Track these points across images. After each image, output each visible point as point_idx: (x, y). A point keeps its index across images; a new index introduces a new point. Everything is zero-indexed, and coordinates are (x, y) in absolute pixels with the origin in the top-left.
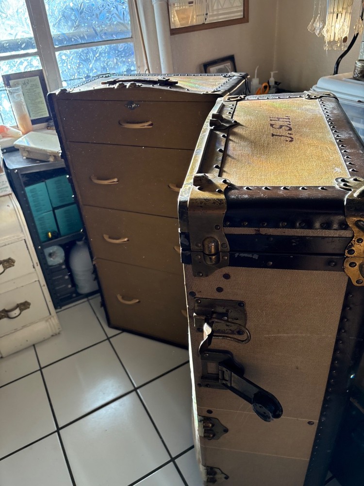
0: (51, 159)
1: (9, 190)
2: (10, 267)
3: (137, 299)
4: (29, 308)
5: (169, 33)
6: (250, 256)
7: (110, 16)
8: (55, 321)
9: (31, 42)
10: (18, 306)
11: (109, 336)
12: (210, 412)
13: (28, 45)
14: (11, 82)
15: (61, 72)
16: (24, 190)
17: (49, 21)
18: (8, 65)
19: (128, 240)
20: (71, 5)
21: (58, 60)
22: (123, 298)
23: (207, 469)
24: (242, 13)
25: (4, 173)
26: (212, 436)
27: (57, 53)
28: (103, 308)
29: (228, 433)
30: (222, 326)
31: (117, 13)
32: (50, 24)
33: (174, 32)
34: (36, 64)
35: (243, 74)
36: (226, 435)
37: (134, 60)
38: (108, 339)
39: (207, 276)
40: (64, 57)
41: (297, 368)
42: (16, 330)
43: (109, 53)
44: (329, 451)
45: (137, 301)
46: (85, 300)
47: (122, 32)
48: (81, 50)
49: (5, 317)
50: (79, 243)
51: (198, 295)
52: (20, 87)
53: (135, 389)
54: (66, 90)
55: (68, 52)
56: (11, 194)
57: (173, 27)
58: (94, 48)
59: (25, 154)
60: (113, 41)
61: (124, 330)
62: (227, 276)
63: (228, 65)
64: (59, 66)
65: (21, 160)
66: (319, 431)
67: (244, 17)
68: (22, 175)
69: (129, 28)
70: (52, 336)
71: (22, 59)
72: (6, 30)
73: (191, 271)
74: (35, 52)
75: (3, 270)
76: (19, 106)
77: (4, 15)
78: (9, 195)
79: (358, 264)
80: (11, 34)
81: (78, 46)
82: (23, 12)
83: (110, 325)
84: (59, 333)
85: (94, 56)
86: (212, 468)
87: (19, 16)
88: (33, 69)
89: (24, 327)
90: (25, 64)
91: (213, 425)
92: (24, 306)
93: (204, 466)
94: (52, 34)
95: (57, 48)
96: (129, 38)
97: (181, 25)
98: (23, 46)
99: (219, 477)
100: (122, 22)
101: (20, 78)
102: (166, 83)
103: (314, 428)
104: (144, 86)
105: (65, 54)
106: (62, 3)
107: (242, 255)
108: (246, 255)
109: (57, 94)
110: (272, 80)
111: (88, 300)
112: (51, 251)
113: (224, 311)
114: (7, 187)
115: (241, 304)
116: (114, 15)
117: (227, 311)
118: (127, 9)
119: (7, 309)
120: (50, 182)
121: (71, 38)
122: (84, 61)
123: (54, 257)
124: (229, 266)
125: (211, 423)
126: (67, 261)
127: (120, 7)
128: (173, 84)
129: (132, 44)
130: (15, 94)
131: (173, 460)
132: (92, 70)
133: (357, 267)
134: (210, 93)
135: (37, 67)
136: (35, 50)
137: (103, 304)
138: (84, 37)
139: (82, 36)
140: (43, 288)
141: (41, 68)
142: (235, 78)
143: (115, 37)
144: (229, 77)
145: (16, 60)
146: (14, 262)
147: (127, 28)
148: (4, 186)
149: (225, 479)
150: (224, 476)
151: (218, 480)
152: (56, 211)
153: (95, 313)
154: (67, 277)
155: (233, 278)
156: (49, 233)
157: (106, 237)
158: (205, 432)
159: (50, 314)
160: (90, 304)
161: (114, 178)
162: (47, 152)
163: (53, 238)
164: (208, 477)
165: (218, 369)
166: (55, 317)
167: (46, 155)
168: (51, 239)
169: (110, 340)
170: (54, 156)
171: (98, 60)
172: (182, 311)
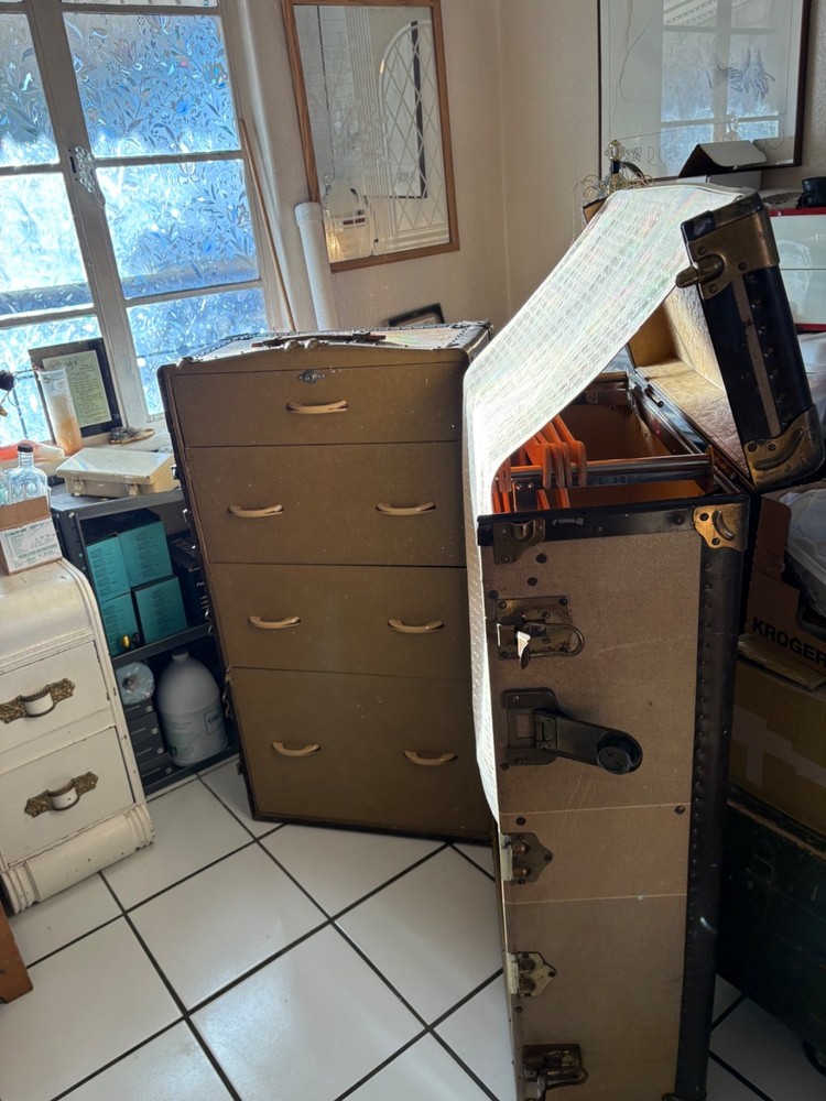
0: (133, 492)
1: (58, 552)
2: (66, 697)
3: (314, 744)
4: (93, 787)
5: (329, 269)
6: (573, 521)
7: (222, 246)
8: (143, 812)
9: (82, 292)
10: (74, 784)
11: (257, 836)
12: (521, 821)
13: (78, 297)
14: (46, 362)
15: (135, 341)
16: (83, 551)
17: (116, 254)
18: (40, 333)
19: (299, 621)
20: (155, 228)
21: (130, 320)
22: (285, 747)
23: (517, 961)
24: (447, 236)
25: (51, 519)
26: (525, 872)
27: (129, 310)
28: (242, 776)
29: (551, 863)
30: (540, 645)
31: (234, 240)
32: (117, 260)
33: (336, 268)
34: (91, 329)
35: (483, 322)
36: (549, 867)
37: (264, 317)
38: (257, 840)
39: (515, 560)
40: (141, 316)
41: (651, 704)
42: (66, 839)
43: (220, 307)
44: (714, 865)
45: (315, 748)
46: (194, 777)
47: (242, 272)
48: (171, 302)
49: (48, 809)
50: (180, 658)
51: (501, 596)
52: (63, 370)
53: (331, 921)
54: (192, 358)
55: (146, 307)
56: (60, 559)
57: (332, 261)
58: (195, 299)
59: (78, 489)
60: (227, 287)
61: (286, 821)
62: (542, 559)
63: (432, 318)
64: (133, 331)
65: (70, 498)
66: (693, 824)
67: (451, 241)
68: (81, 521)
69: (256, 265)
70: (138, 849)
71: (66, 322)
72: (38, 270)
73: (491, 556)
74: (90, 309)
75: (51, 705)
76: (60, 404)
77: (35, 246)
78: (56, 561)
79: (710, 515)
80: (47, 278)
81: (166, 296)
82: (69, 240)
83: (257, 815)
84: (151, 843)
85: (195, 312)
86: (526, 955)
87: (63, 247)
88: (87, 338)
89: (82, 831)
90: (72, 328)
91: (527, 849)
92: (85, 783)
93: (513, 954)
94: (121, 277)
95: (130, 301)
96: (255, 280)
97: (346, 256)
98: (68, 298)
99: (540, 974)
100: (242, 254)
101: (63, 354)
102: (368, 338)
103: (686, 816)
104: (332, 343)
105: (143, 311)
106: (138, 225)
107: (562, 521)
108: (566, 521)
109: (178, 364)
111: (199, 777)
112: (129, 674)
113: (539, 617)
114: (54, 546)
115: (563, 601)
116: (230, 243)
117: (544, 614)
118: (251, 233)
119: (51, 790)
120: (127, 537)
121: (155, 284)
122: (176, 321)
123: (133, 687)
124: (546, 540)
125: (524, 844)
126: (155, 699)
127: (237, 230)
128: (377, 340)
129: (261, 291)
130: (56, 382)
131: (429, 1029)
132: (190, 336)
133: (710, 520)
134: (443, 347)
135: (93, 333)
136: (90, 305)
137: (243, 769)
138: (176, 281)
139: (173, 279)
140: (123, 742)
141: (100, 335)
142: (471, 328)
143: (230, 280)
144: (462, 327)
145: (54, 323)
146: (72, 688)
147: (250, 264)
148: (49, 544)
149: (550, 979)
150: (547, 970)
151: (538, 984)
152: (137, 593)
153: (218, 798)
154: (155, 731)
155: (550, 560)
156: (126, 638)
157: (256, 620)
158: (514, 868)
159: (135, 801)
160: (205, 784)
161: (275, 505)
162: (124, 479)
163: (133, 646)
164: (522, 975)
165: (534, 724)
166: (144, 807)
167: (122, 485)
168: (129, 649)
169: (261, 841)
170: (138, 485)
171: (202, 318)
172: (407, 753)
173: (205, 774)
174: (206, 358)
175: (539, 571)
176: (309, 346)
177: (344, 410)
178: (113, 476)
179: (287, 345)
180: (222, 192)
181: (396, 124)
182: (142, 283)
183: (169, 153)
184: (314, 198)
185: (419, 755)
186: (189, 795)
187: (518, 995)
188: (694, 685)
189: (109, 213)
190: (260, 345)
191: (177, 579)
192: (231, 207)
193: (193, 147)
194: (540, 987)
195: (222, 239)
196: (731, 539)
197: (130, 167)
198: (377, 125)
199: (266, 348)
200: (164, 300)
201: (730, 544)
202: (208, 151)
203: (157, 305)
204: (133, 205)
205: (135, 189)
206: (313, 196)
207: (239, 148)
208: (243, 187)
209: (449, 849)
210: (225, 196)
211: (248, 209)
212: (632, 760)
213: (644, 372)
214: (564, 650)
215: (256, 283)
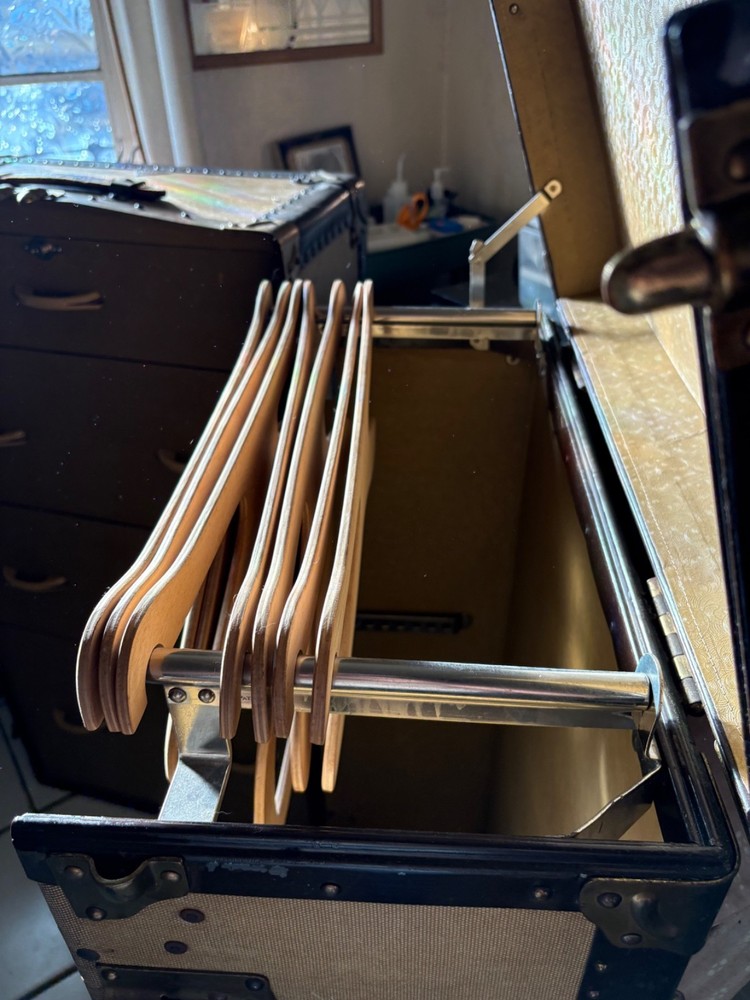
5: (188, 64)
6: (259, 869)
19: (66, 584)
24: (369, 31)
33: (203, 63)
35: (347, 176)
37: (107, 123)
39: (123, 916)
47: (74, 56)
51: (105, 959)
57: (200, 50)
60: (51, 77)
62: (193, 916)
63: (338, 147)
67: (372, 40)
69: (92, 45)
73: (64, 900)
96: (92, 71)
97: (221, 48)
100: (72, 30)
104: (68, 198)
107: (231, 865)
108: (245, 867)
110: (437, 189)
115: (253, 983)
128: (153, 199)
129: (101, 85)
134: (243, 227)
142: (322, 187)
143: (54, 68)
144: (310, 182)
147: (82, 44)
155: (213, 919)
161: (15, 431)
177: (97, 307)
201: (665, 946)
213: (571, 312)
215: (94, 74)
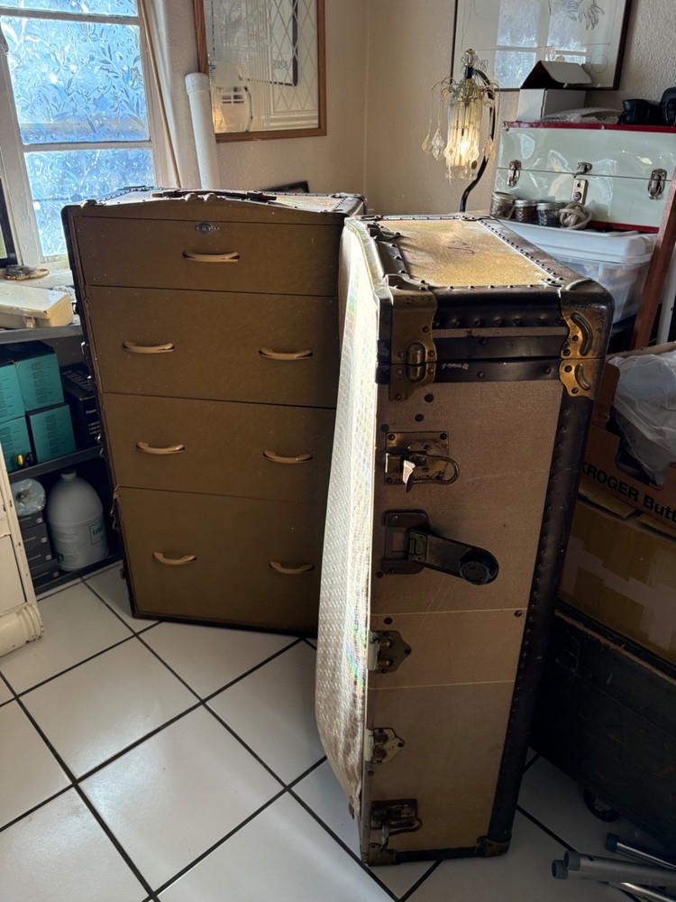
0: (30, 325)
3: (191, 555)
5: (212, 139)
6: (459, 366)
7: (116, 105)
8: (34, 612)
11: (136, 631)
12: (388, 621)
15: (31, 184)
17: (16, 100)
19: (183, 449)
20: (54, 79)
21: (27, 164)
22: (165, 556)
23: (374, 735)
24: (317, 121)
26: (388, 663)
27: (26, 155)
28: (125, 580)
29: (410, 656)
30: (421, 474)
31: (127, 100)
32: (17, 107)
33: (221, 138)
35: (359, 195)
36: (408, 660)
38: (136, 635)
39: (406, 398)
40: (37, 162)
41: (505, 526)
43: (112, 162)
44: (540, 658)
45: (191, 558)
46: (79, 580)
47: (134, 132)
48: (67, 152)
50: (69, 477)
51: (391, 429)
53: (203, 702)
54: (95, 201)
55: (42, 154)
57: (217, 131)
58: (89, 152)
60: (120, 144)
61: (162, 619)
62: (429, 398)
64: (29, 175)
66: (528, 624)
67: (320, 126)
69: (146, 126)
70: (28, 642)
73: (386, 394)
79: (573, 367)
81: (62, 146)
83: (136, 613)
84: (40, 637)
85: (89, 164)
86: (381, 730)
91: (392, 644)
93: (371, 730)
94: (19, 123)
95: (27, 146)
96: (146, 141)
97: (229, 129)
99: (391, 746)
100: (134, 114)
102: (260, 197)
103: (523, 619)
104: (228, 199)
105: (40, 158)
106: (38, 75)
107: (451, 365)
108: (455, 365)
109: (82, 206)
111: (83, 581)
112: (23, 489)
113: (422, 449)
115: (443, 436)
116: (123, 103)
117: (426, 447)
118: (143, 96)
120: (23, 365)
121: (52, 132)
122: (71, 170)
123: (25, 500)
124: (434, 382)
125: (389, 640)
126: (45, 513)
127: (131, 93)
128: (268, 200)
129: (150, 151)
131: (287, 789)
132: (84, 187)
133: (573, 372)
134: (330, 211)
137: (126, 574)
138: (73, 132)
139: (69, 130)
140: (17, 549)
142: (349, 198)
143: (122, 138)
144: (340, 197)
147: (141, 125)
149: (399, 748)
150: (398, 741)
151: (389, 753)
152: (31, 417)
153: (100, 598)
154: (44, 540)
155: (436, 400)
156: (20, 457)
157: (144, 446)
158: (379, 660)
159: (26, 601)
160: (88, 587)
161: (166, 343)
162: (22, 312)
163: (27, 464)
164: (376, 746)
165: (408, 540)
166: (34, 606)
167: (19, 317)
168: (23, 467)
169: (140, 636)
170: (35, 319)
171: (95, 171)
172: (273, 564)
173: (89, 578)
174: (109, 203)
175: (426, 409)
176: (208, 199)
177: (236, 260)
178: (11, 308)
179: (187, 197)
180: (118, 54)
181: (278, 11)
182: (39, 130)
183: (69, 11)
184: (202, 69)
185: (283, 566)
186: (75, 596)
187: (371, 762)
188: (542, 512)
189: (11, 60)
190: (160, 195)
191: (68, 406)
192: (125, 68)
193: (93, 9)
194: (390, 755)
195: (116, 98)
196: (587, 389)
197: (32, 19)
198: (261, 10)
199: (165, 198)
200: (59, 149)
201: (587, 394)
202: (107, 14)
203: (53, 153)
204: (34, 56)
205: (37, 41)
206: (202, 66)
207: (136, 15)
208: (138, 52)
209: (302, 643)
210: (121, 57)
211: (141, 73)
212: (490, 573)
214: (439, 478)
215: (147, 143)
